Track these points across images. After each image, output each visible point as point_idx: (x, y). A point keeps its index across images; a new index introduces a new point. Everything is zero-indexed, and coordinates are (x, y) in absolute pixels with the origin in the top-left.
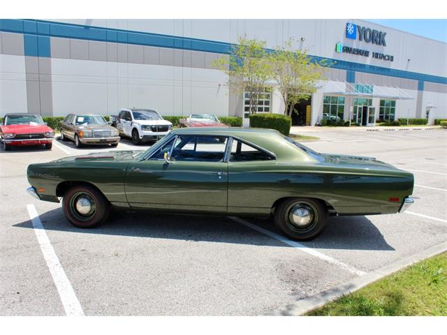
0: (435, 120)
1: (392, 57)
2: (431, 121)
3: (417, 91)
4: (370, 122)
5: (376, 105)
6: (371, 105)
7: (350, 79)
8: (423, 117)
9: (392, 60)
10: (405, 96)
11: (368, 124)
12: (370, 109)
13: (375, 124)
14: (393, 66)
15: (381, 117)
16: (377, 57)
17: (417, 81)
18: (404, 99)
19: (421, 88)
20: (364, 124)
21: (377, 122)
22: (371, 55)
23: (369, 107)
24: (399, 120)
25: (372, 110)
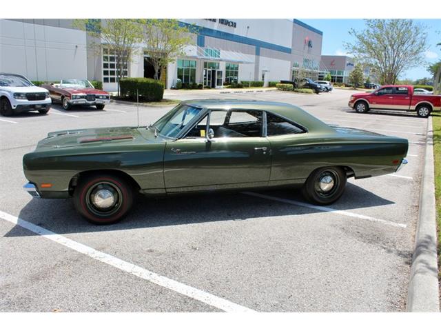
0: (269, 83)
1: (235, 23)
2: (266, 84)
3: (254, 56)
4: (218, 85)
5: (222, 68)
6: (218, 68)
7: (201, 43)
8: (260, 79)
9: (235, 26)
10: (247, 61)
11: (217, 87)
12: (218, 72)
13: (222, 86)
14: (236, 32)
15: (227, 80)
16: (222, 23)
17: (255, 47)
18: (247, 63)
19: (258, 53)
20: (213, 87)
21: (224, 85)
22: (218, 21)
23: (217, 70)
24: (242, 82)
25: (220, 73)
